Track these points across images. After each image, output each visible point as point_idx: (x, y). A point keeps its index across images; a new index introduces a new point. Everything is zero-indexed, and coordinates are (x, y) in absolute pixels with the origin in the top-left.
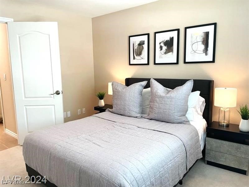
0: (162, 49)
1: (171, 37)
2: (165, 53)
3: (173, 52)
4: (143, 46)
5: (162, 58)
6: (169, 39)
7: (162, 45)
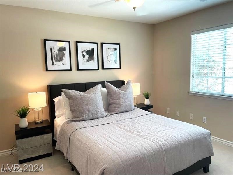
0: (85, 57)
1: (92, 48)
2: (88, 61)
3: (94, 60)
4: (64, 52)
5: (85, 64)
6: (90, 50)
7: (84, 53)
